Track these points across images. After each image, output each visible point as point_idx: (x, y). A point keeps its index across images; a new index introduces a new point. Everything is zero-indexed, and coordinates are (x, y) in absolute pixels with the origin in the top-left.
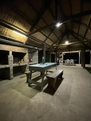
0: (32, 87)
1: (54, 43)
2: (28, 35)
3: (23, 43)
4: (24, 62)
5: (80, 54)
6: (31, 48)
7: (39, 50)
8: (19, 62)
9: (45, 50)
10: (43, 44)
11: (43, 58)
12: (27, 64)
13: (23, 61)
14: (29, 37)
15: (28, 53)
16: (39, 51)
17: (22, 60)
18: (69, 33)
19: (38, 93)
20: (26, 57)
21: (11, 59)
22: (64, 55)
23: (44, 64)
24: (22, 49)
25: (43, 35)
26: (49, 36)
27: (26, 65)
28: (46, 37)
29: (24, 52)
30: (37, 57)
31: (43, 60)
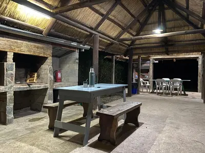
0: (62, 139)
1: (124, 29)
2: (57, 13)
3: (40, 32)
4: (40, 81)
5: (200, 62)
6: (61, 45)
7: (80, 49)
8: (28, 81)
9: (97, 48)
10: (91, 34)
11: (92, 70)
12: (48, 85)
13: (38, 77)
14: (57, 19)
15: (53, 56)
16: (80, 53)
17: (36, 75)
18: (166, 6)
19: (78, 148)
20: (47, 68)
21: (9, 72)
22: (154, 64)
23: (92, 84)
24: (38, 48)
25: (93, 12)
26: (108, 13)
27: (46, 90)
28: (102, 15)
29: (41, 55)
30: (76, 67)
31: (92, 77)
